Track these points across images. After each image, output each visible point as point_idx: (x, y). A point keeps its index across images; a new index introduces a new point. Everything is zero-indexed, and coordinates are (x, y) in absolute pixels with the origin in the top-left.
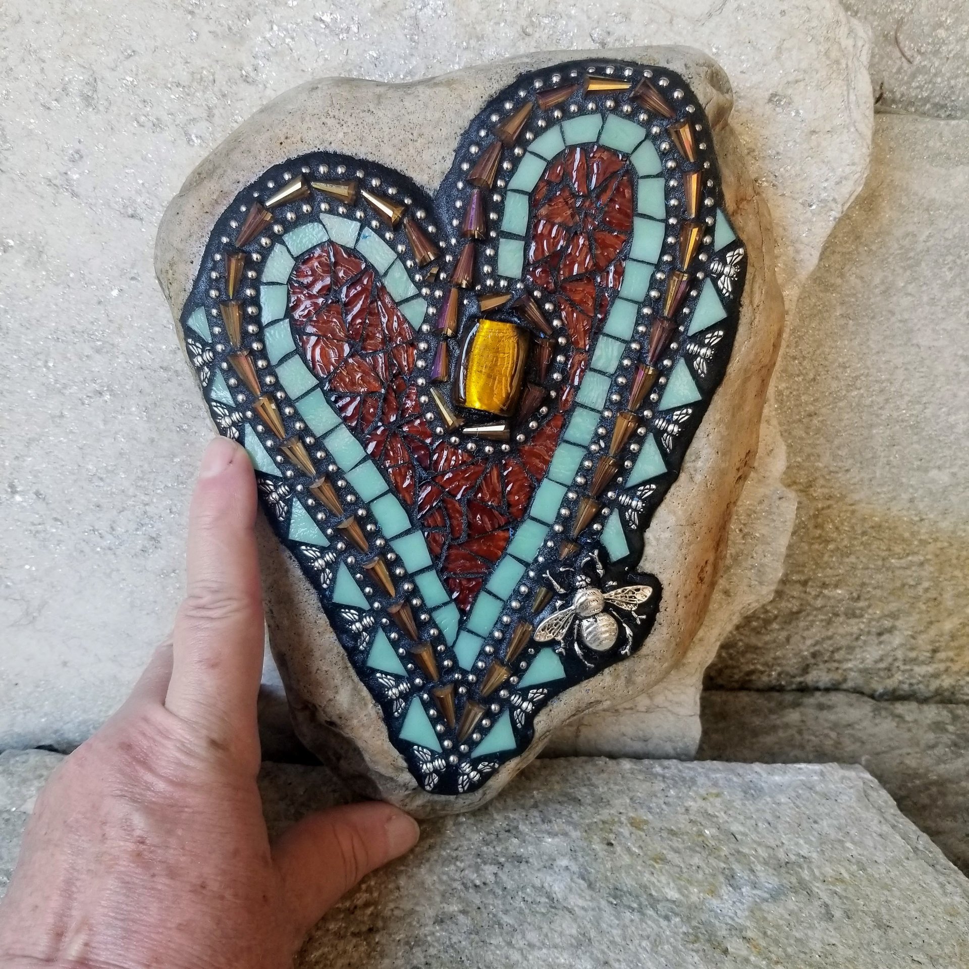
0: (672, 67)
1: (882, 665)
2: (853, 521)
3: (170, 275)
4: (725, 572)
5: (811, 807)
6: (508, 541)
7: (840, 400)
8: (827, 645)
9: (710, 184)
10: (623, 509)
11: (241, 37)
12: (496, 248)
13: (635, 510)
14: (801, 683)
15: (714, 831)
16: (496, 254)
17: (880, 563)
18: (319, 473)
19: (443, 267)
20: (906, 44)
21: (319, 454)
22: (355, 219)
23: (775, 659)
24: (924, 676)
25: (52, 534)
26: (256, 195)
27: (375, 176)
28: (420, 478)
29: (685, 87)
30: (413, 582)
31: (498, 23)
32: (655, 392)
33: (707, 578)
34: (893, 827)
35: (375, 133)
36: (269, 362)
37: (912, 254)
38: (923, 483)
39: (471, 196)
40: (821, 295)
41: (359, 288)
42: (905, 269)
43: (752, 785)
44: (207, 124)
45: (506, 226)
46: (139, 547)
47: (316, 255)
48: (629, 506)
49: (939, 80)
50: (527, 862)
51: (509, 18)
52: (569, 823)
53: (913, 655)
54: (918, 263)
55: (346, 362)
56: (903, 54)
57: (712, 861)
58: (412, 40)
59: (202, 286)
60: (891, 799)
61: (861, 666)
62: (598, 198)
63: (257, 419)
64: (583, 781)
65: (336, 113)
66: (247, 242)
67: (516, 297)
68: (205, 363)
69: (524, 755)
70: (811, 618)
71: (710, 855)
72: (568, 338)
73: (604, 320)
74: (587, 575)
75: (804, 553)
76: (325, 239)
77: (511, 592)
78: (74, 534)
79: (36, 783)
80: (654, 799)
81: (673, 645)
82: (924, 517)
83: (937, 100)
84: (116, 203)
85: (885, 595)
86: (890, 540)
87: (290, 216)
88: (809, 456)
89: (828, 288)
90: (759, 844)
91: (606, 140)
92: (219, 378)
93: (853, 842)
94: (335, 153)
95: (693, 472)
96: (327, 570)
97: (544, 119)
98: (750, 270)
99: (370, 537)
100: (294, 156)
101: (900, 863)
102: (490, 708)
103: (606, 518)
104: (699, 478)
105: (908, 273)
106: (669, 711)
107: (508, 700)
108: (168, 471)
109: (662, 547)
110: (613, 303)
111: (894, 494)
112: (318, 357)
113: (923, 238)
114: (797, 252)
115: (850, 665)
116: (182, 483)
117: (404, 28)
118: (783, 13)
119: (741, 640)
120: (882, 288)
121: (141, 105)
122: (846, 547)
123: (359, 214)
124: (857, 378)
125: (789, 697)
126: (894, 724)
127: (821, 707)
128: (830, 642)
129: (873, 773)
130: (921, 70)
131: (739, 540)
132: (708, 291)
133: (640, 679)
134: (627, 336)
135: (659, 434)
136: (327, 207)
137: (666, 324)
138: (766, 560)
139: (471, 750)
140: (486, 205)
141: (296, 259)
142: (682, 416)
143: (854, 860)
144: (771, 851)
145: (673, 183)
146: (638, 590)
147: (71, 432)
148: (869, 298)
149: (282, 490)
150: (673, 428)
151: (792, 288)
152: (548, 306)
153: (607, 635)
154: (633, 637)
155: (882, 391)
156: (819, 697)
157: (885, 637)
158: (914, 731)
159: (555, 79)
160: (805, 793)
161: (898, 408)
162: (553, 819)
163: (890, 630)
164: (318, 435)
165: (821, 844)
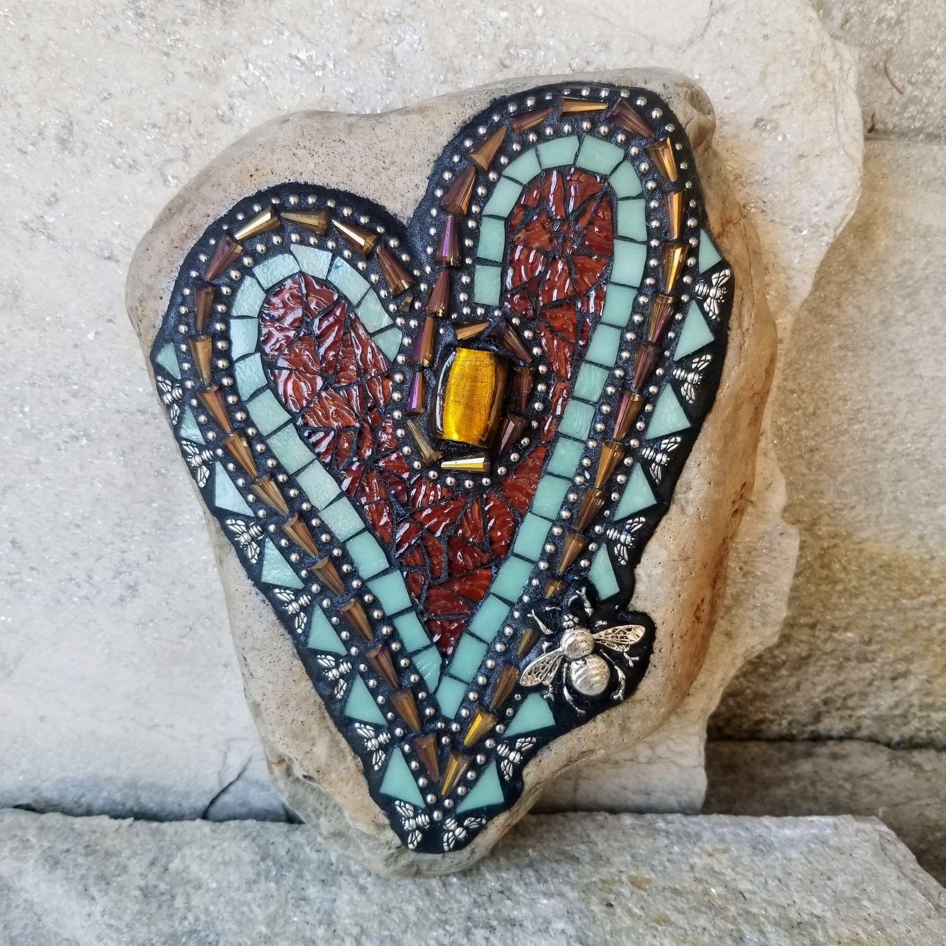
0: (650, 87)
1: (897, 712)
2: (861, 560)
3: (139, 313)
4: (726, 613)
5: (824, 862)
6: (491, 579)
7: (842, 434)
8: (839, 691)
9: (692, 204)
10: (611, 544)
11: (217, 77)
12: (472, 275)
13: (624, 544)
14: (813, 732)
15: (721, 890)
16: (472, 281)
17: (890, 604)
18: (292, 512)
19: (417, 295)
20: (897, 76)
21: (292, 492)
22: (327, 249)
23: (786, 706)
24: (941, 723)
25: (29, 584)
26: (225, 228)
27: (347, 205)
28: (398, 515)
29: (665, 107)
30: (391, 625)
31: (475, 56)
32: (641, 420)
33: (704, 616)
34: (913, 883)
35: (347, 162)
36: (239, 397)
37: (910, 282)
38: (933, 519)
39: (445, 223)
40: (818, 326)
41: (331, 319)
42: (904, 298)
43: (761, 840)
44: (182, 164)
45: (482, 253)
46: (117, 596)
47: (287, 287)
48: (618, 541)
49: (931, 110)
50: (521, 925)
51: (487, 50)
52: (566, 883)
53: (929, 700)
54: (917, 292)
55: (319, 396)
56: (893, 84)
57: (720, 923)
58: (389, 75)
59: (172, 322)
60: (910, 852)
61: (875, 713)
62: (577, 221)
63: (228, 457)
64: (582, 838)
65: (307, 144)
66: (216, 276)
67: (493, 324)
68: (175, 401)
69: (514, 809)
70: (821, 663)
71: (716, 915)
72: (549, 366)
73: (586, 347)
74: (575, 615)
75: (811, 595)
76: (297, 270)
77: (495, 634)
78: (51, 583)
79: (10, 844)
80: (657, 857)
81: (669, 689)
82: (935, 554)
83: (931, 129)
84: (92, 245)
85: (898, 637)
86: (900, 580)
87: (260, 248)
88: (812, 493)
89: (825, 319)
90: (770, 903)
91: (582, 163)
92: (189, 415)
93: (871, 900)
94: (306, 184)
95: (684, 504)
96: (302, 614)
97: (518, 142)
98: (737, 293)
99: (346, 578)
100: (264, 188)
101: (920, 921)
102: (475, 759)
103: (593, 553)
104: (690, 510)
105: (907, 302)
106: (672, 762)
107: (494, 750)
108: (145, 517)
109: (654, 583)
110: (595, 328)
111: (903, 531)
112: (290, 391)
113: (920, 265)
114: (790, 279)
115: (863, 712)
116: (160, 529)
117: (381, 63)
118: (766, 37)
119: (748, 687)
120: (881, 317)
121: (117, 147)
122: (855, 588)
123: (331, 244)
124: (858, 411)
125: (800, 747)
126: (912, 774)
127: (835, 757)
128: (842, 688)
129: (890, 826)
130: (913, 100)
131: (740, 579)
132: (694, 314)
133: (635, 726)
134: (611, 362)
135: (646, 464)
136: (298, 238)
137: (651, 349)
138: (769, 600)
139: (456, 804)
140: (460, 232)
141: (267, 291)
142: (670, 445)
143: (871, 920)
144: (781, 910)
145: (653, 204)
146: (629, 630)
147: (48, 478)
148: (868, 329)
149: (254, 530)
150: (662, 458)
151: (786, 316)
152: (527, 334)
153: (598, 678)
154: (627, 681)
155: (885, 424)
156: (832, 747)
157: (899, 682)
158: (933, 780)
159: (530, 103)
160: (819, 848)
161: (902, 442)
162: (549, 878)
163: (905, 675)
164: (291, 472)
165: (836, 902)
